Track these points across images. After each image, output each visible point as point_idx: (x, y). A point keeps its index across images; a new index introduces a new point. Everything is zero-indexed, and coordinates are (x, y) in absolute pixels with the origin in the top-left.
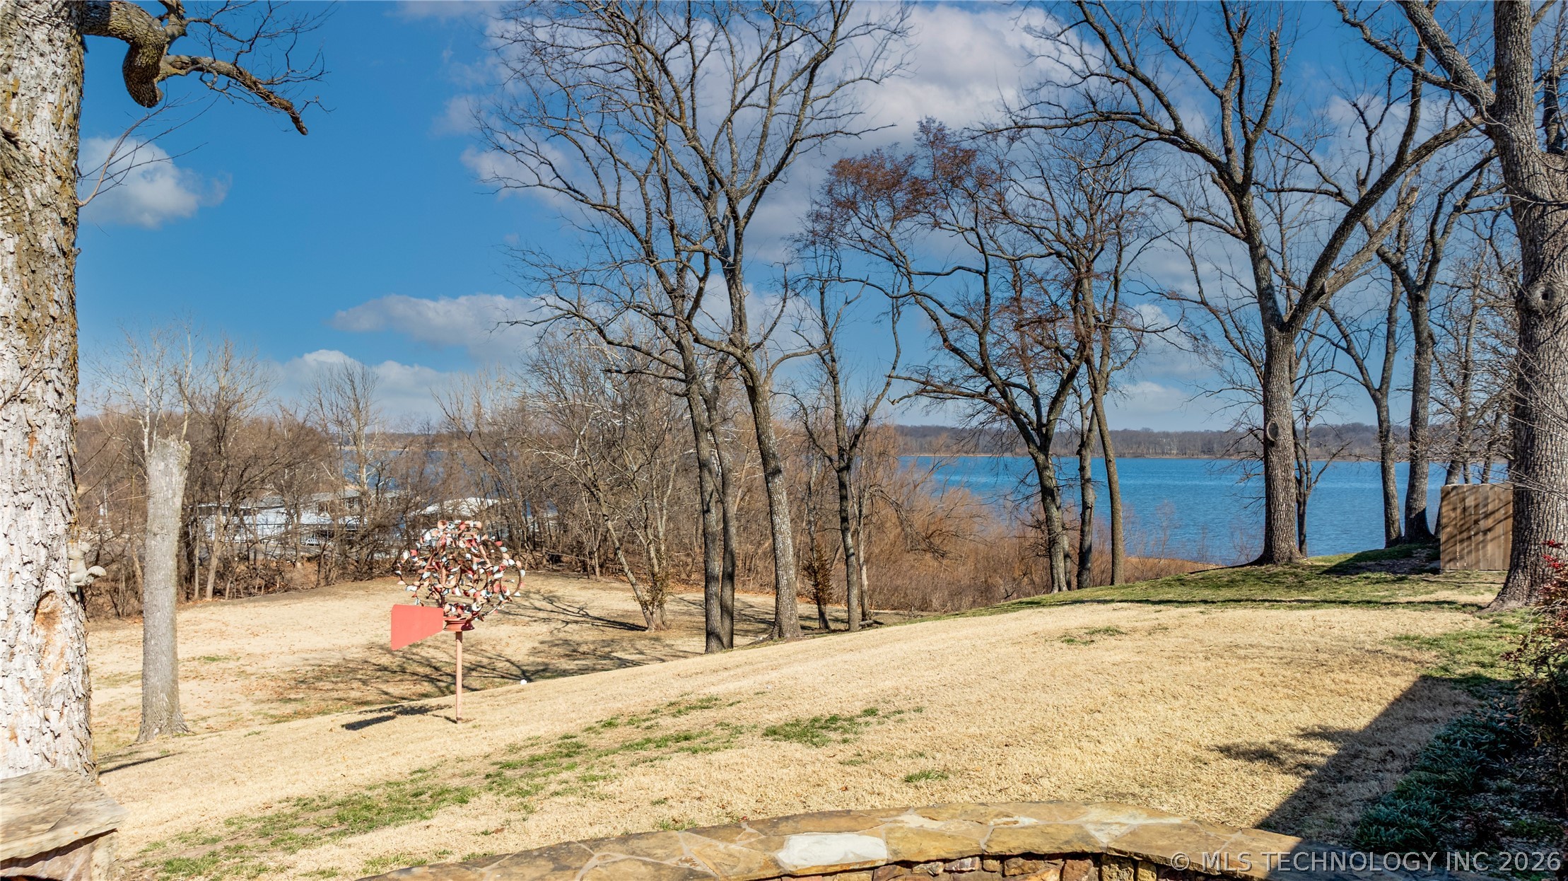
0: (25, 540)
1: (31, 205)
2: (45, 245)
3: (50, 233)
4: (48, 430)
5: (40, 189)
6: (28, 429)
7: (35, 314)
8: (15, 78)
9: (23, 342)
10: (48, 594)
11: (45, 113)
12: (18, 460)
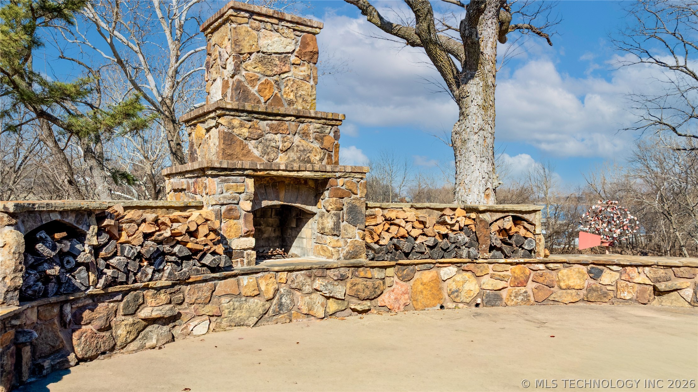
0: (483, 171)
1: (486, 72)
2: (489, 83)
3: (490, 80)
4: (489, 139)
5: (488, 67)
6: (484, 138)
7: (487, 104)
8: (483, 36)
9: (484, 113)
10: (487, 189)
11: (490, 45)
12: (482, 147)
